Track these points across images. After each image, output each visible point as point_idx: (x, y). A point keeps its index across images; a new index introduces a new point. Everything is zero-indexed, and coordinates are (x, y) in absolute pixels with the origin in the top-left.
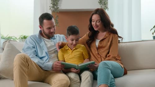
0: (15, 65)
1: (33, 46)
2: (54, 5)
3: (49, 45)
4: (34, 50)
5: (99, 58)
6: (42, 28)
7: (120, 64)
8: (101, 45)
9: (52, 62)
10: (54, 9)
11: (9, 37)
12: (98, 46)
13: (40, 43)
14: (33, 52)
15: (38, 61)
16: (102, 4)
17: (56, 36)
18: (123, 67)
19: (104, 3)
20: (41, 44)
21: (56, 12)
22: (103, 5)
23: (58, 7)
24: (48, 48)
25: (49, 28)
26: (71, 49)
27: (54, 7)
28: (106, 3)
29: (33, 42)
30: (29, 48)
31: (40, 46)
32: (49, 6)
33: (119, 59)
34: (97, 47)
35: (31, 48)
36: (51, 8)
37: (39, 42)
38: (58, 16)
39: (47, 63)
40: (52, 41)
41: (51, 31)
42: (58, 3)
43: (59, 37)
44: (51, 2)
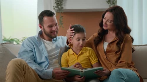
0: (7, 74)
1: (31, 49)
2: (58, 5)
3: (49, 48)
4: (31, 54)
5: (108, 63)
6: (42, 27)
7: (135, 72)
8: (110, 49)
9: (51, 69)
10: (58, 9)
11: (12, 39)
12: (107, 49)
13: (40, 46)
14: (30, 56)
15: (36, 68)
16: (110, 3)
17: (59, 38)
18: (139, 76)
19: (113, 2)
20: (40, 48)
21: (60, 12)
22: (112, 4)
23: (62, 7)
24: (49, 52)
25: (51, 26)
26: (76, 53)
27: (58, 7)
28: (115, 2)
29: (31, 44)
30: (25, 51)
31: (39, 50)
32: (53, 5)
33: (133, 65)
34: (106, 51)
35: (29, 51)
36: (55, 8)
37: (38, 45)
38: (62, 17)
39: (46, 70)
40: (53, 44)
41: (53, 30)
42: (62, 2)
43: (62, 39)
44: (55, 2)
